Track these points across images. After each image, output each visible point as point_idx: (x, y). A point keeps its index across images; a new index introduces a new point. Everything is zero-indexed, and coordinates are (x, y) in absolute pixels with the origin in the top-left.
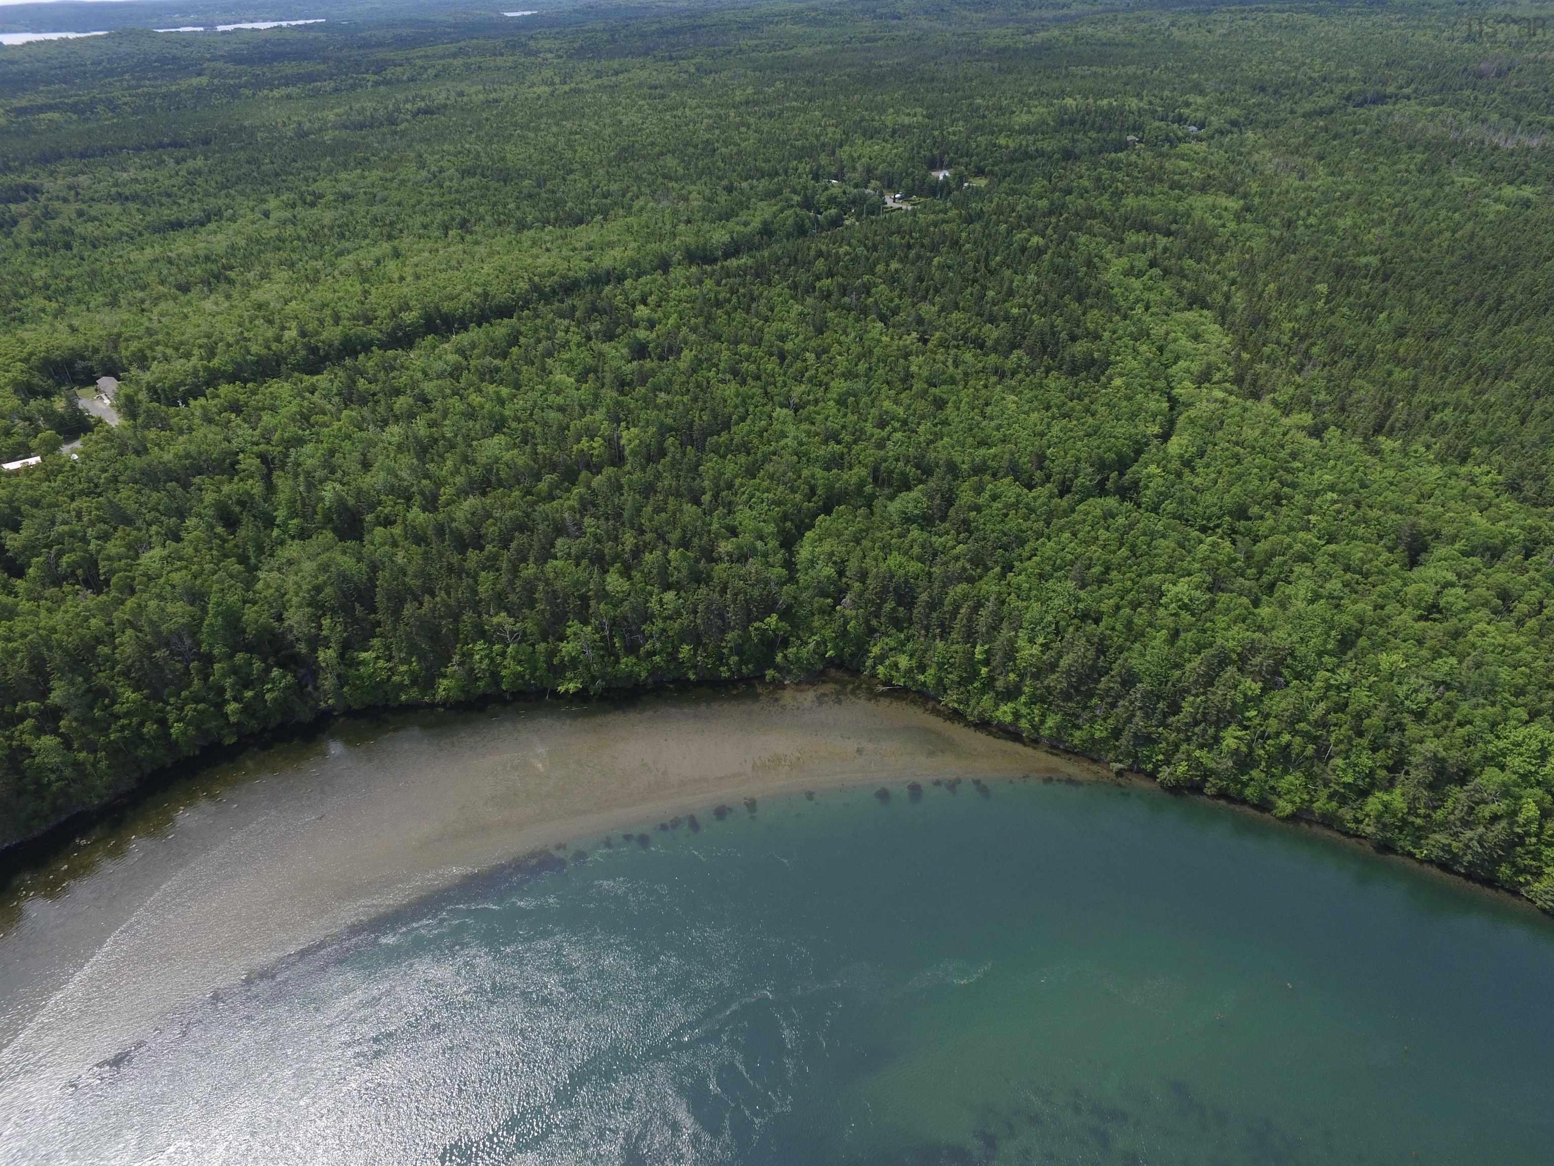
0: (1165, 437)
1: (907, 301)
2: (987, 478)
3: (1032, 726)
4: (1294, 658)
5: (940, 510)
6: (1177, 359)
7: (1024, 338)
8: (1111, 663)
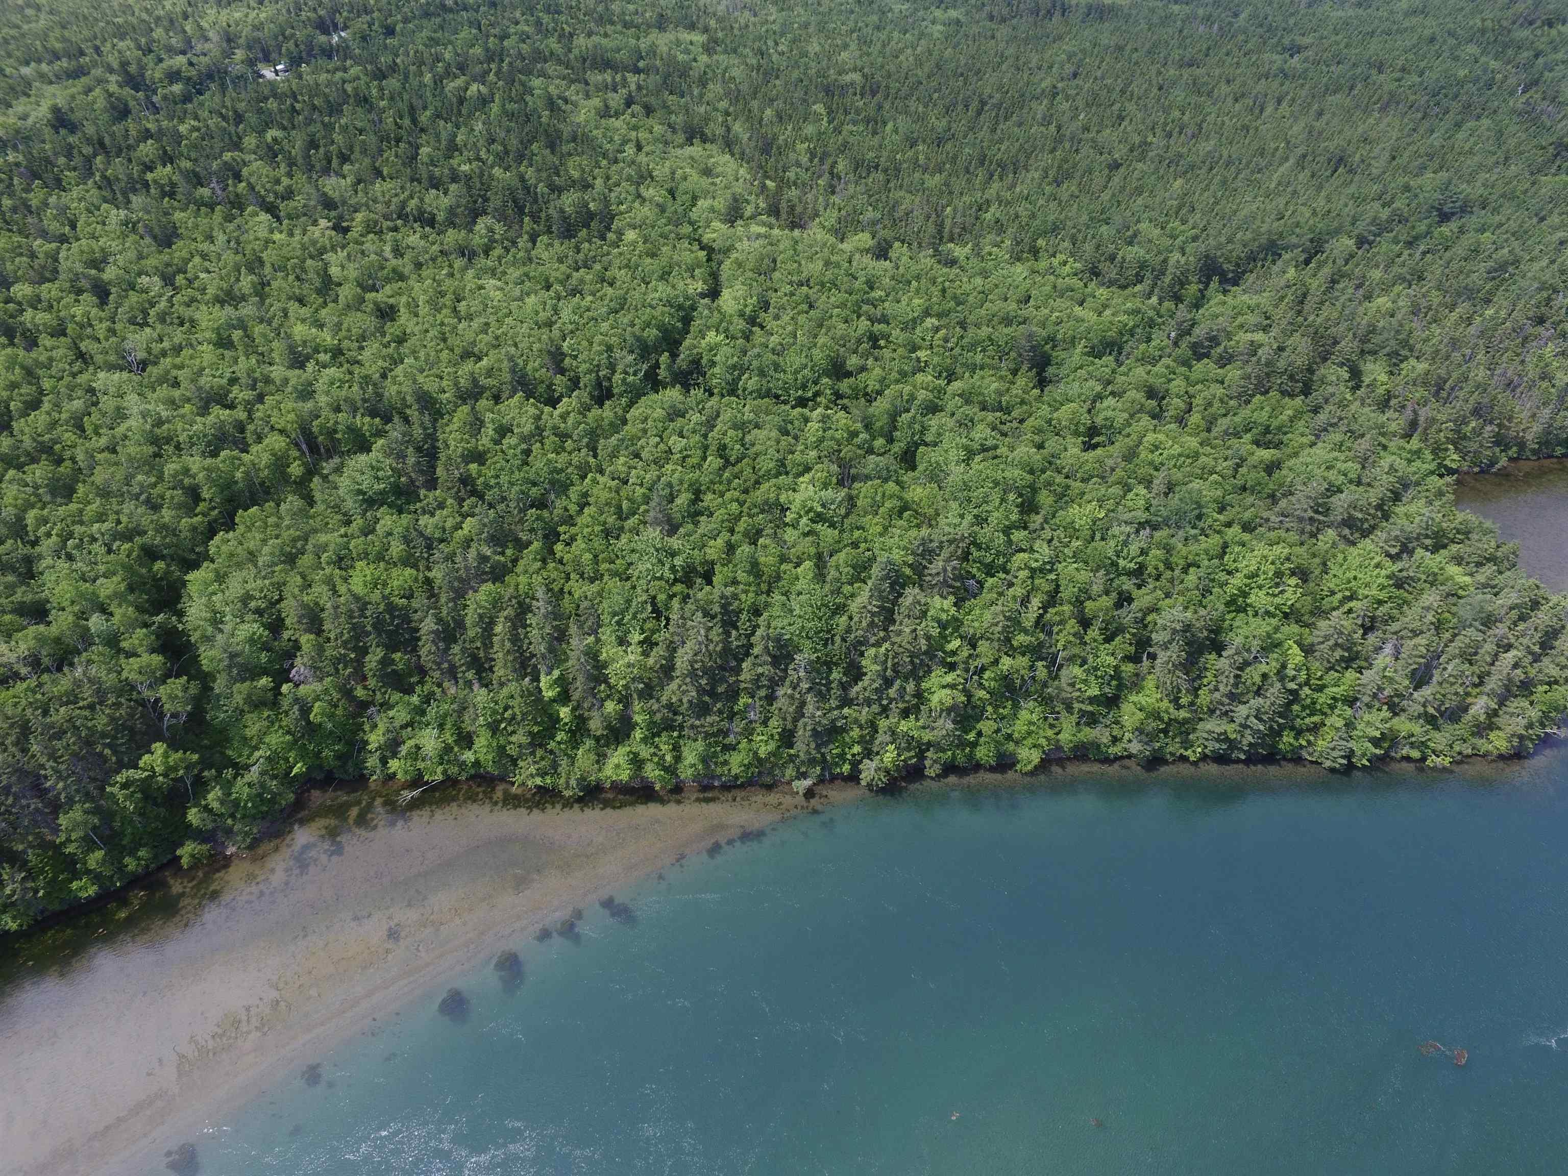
0: (714, 293)
1: (300, 178)
2: (483, 403)
3: (666, 769)
4: (979, 547)
5: (422, 472)
6: (695, 199)
7: (486, 200)
8: (748, 636)
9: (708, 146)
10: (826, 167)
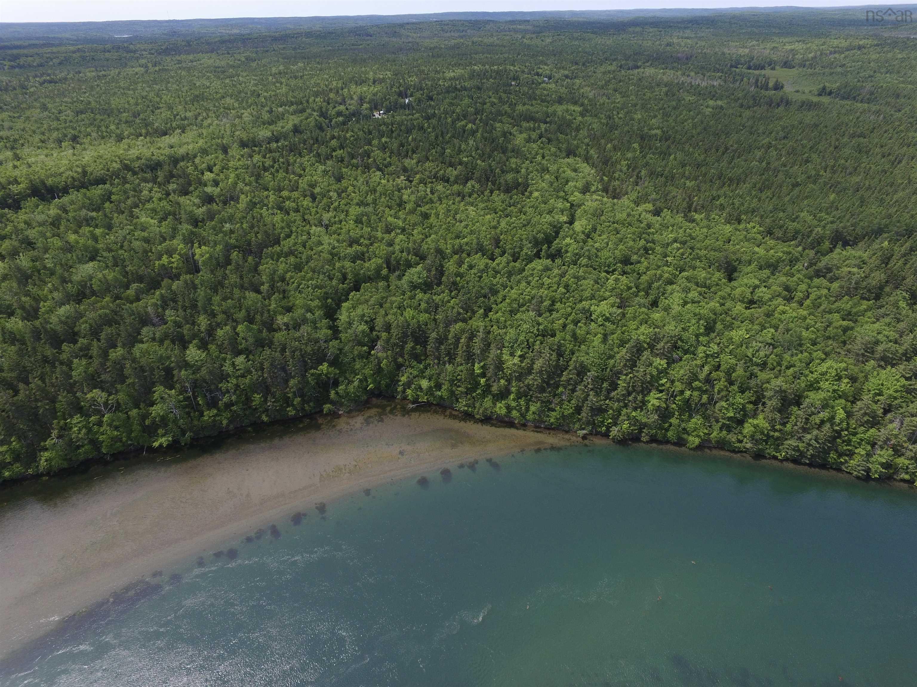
0: (571, 222)
1: (395, 159)
2: (464, 255)
3: (521, 414)
5: (436, 278)
6: (567, 182)
7: (473, 174)
8: (568, 362)
9: (577, 158)
10: (635, 173)
